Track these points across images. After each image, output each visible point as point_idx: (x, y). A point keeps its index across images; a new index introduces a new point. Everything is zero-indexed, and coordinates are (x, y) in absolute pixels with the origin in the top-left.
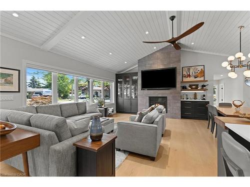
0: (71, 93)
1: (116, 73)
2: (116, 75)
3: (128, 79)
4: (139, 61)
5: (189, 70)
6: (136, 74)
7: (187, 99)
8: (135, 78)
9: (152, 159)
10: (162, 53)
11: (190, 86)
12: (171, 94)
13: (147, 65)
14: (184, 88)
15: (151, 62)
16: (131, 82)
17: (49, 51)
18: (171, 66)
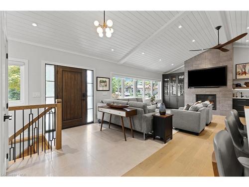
0: (117, 91)
1: (162, 73)
2: (163, 75)
3: (174, 79)
4: (186, 62)
5: (244, 67)
6: (183, 74)
7: (242, 97)
8: (181, 77)
9: (197, 134)
10: (210, 53)
11: (246, 84)
12: (220, 92)
13: (194, 66)
14: (238, 86)
15: (198, 62)
16: (177, 81)
17: (122, 65)
18: (221, 65)
